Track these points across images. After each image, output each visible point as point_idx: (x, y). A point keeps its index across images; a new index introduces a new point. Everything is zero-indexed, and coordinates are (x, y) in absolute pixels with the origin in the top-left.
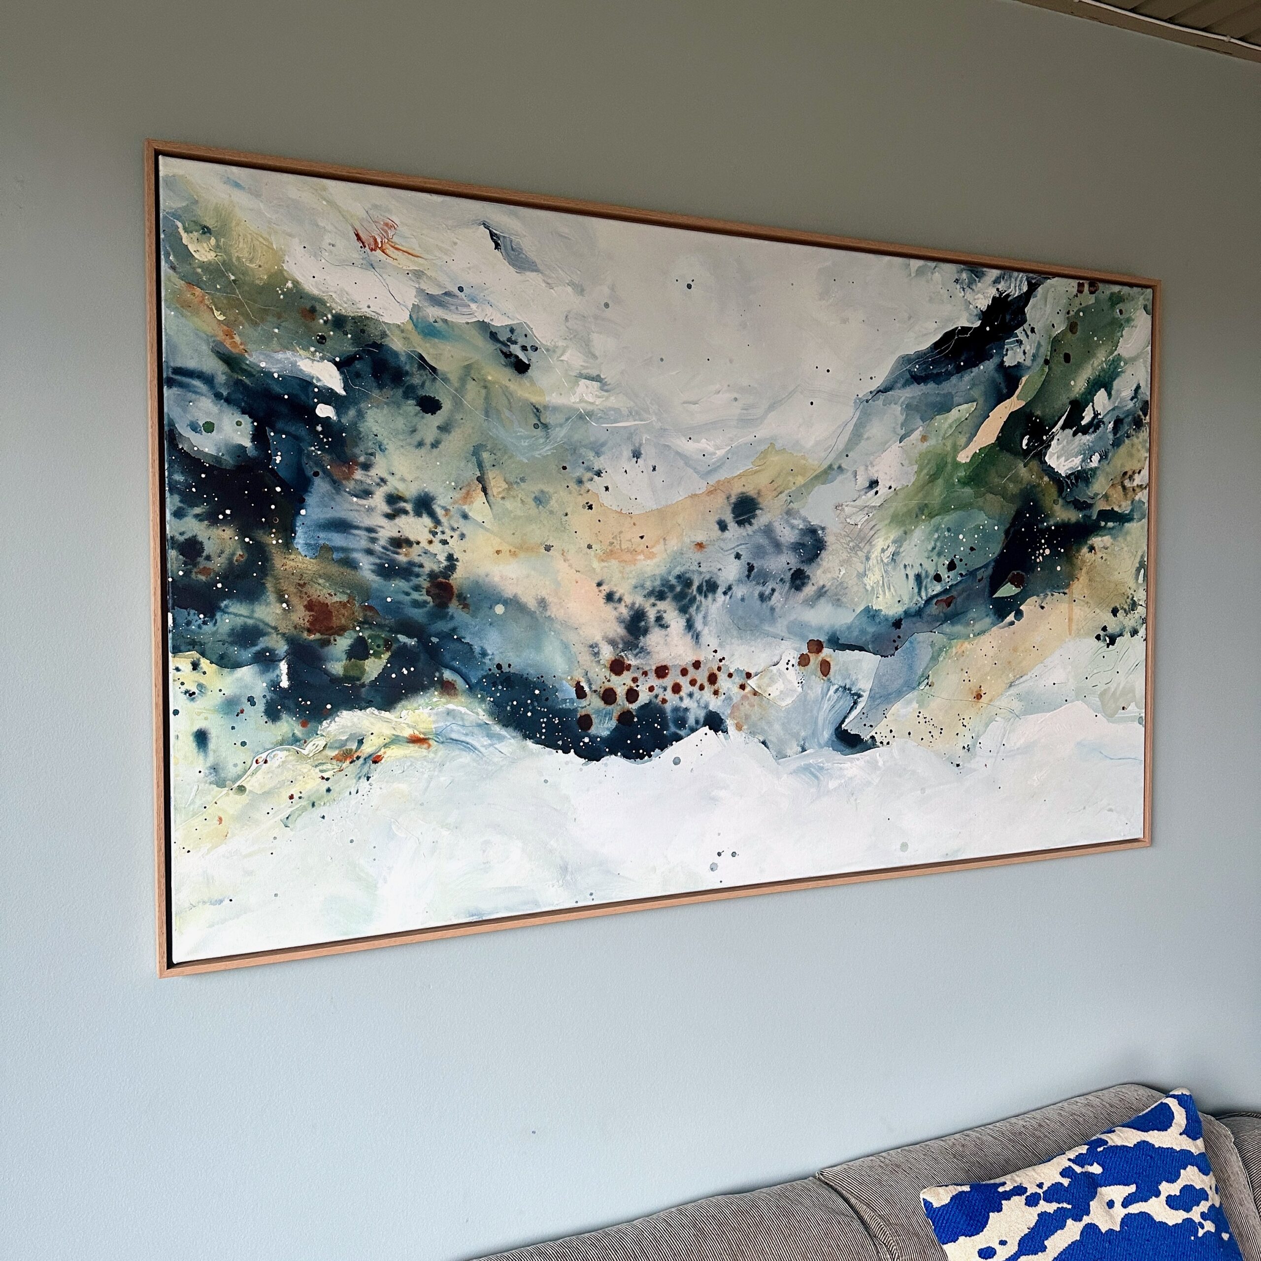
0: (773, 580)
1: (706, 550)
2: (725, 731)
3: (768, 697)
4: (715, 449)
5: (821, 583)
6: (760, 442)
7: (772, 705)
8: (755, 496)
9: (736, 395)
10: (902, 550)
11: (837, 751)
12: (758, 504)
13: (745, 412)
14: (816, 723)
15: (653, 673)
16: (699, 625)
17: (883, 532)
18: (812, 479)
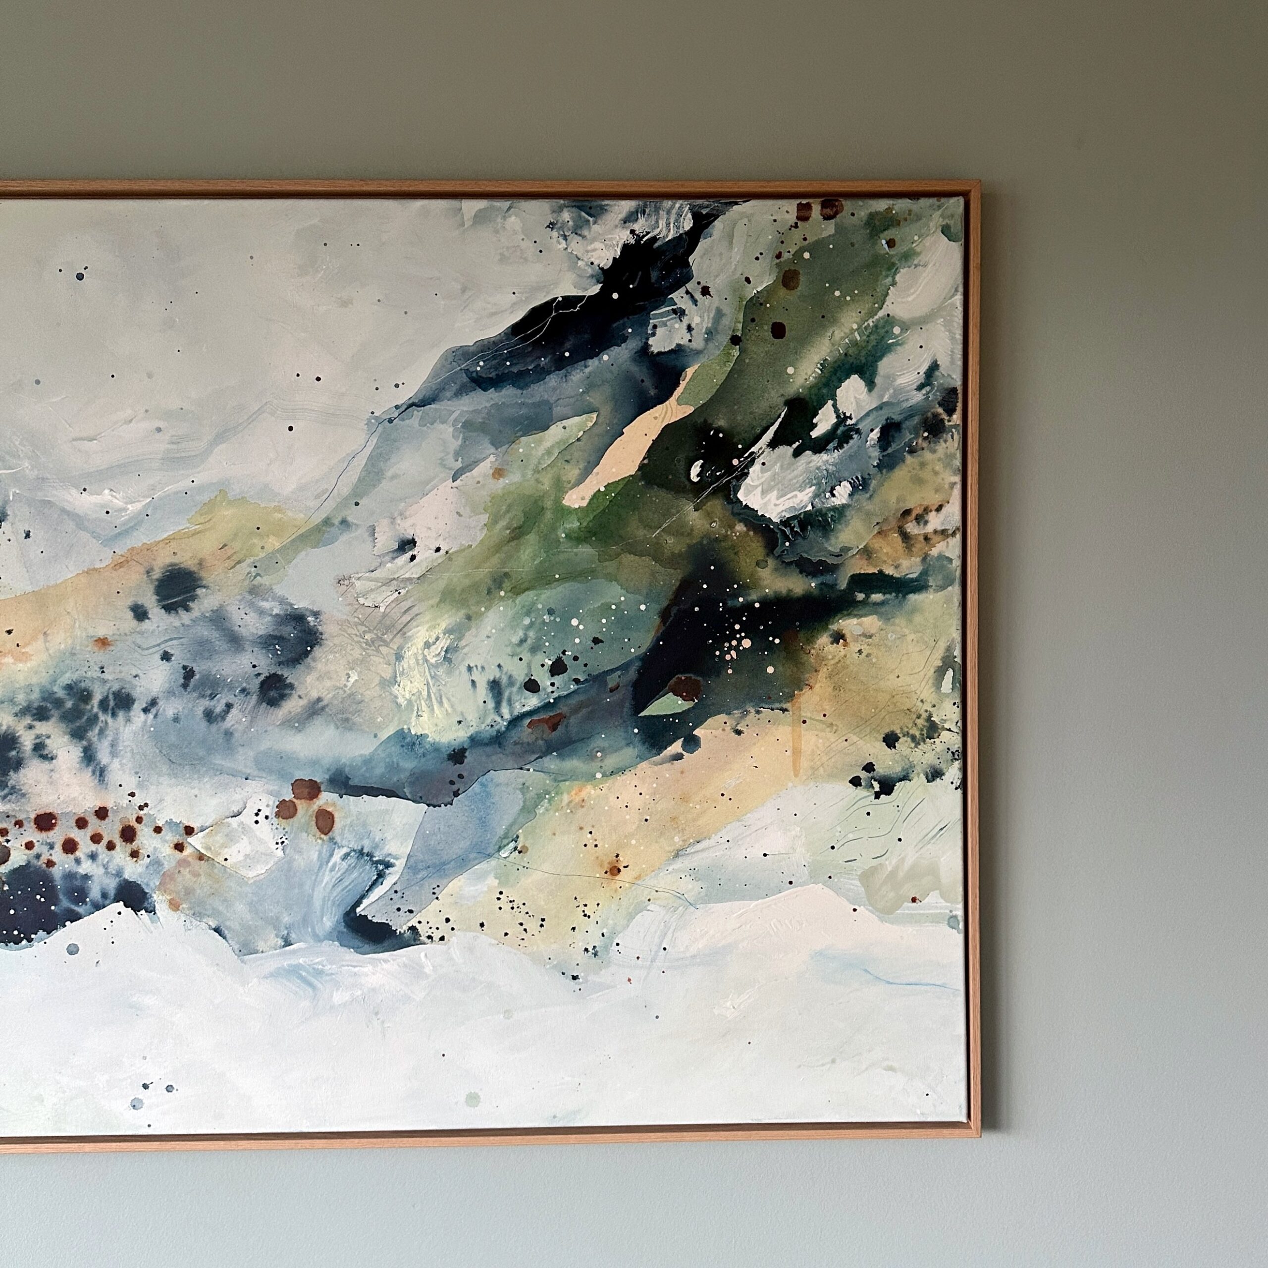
0: (229, 691)
1: (112, 648)
2: (151, 910)
3: (224, 863)
4: (127, 503)
5: (315, 695)
6: (201, 489)
7: (230, 875)
8: (194, 569)
9: (161, 424)
10: (463, 643)
11: (349, 947)
12: (200, 579)
13: (175, 446)
14: (309, 902)
15: (32, 824)
16: (103, 756)
17: (428, 616)
18: (293, 541)
